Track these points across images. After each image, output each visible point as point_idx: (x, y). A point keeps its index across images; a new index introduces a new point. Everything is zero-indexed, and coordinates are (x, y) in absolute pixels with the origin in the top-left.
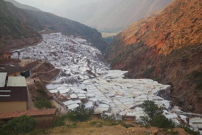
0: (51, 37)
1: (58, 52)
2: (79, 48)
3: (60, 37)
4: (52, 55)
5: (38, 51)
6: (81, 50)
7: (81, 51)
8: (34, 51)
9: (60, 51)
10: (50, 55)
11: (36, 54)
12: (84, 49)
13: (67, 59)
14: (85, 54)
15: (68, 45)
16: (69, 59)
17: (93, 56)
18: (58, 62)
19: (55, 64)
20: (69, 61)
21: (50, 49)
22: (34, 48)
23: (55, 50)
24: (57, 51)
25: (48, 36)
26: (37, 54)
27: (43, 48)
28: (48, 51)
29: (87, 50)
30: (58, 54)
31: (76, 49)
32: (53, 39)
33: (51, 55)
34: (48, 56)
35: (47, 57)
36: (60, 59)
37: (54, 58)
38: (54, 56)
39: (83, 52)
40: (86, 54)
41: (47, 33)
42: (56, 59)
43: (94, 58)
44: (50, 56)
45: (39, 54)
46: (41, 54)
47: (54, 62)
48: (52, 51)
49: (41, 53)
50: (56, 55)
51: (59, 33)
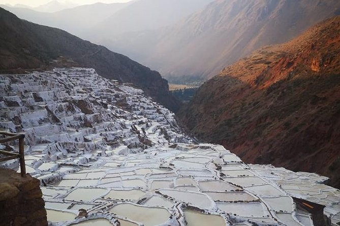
0: (73, 74)
1: (93, 102)
2: (136, 102)
3: (93, 77)
4: (77, 110)
5: (26, 92)
6: (141, 107)
7: (142, 109)
8: (10, 89)
9: (99, 101)
10: (70, 109)
11: (17, 99)
12: (148, 104)
13: (118, 125)
14: (151, 116)
15: (112, 92)
16: (123, 126)
17: (168, 123)
18: (94, 132)
19: (86, 140)
20: (125, 131)
21: (67, 92)
22: (14, 81)
23: (85, 96)
24: (91, 99)
25: (66, 72)
26: (19, 101)
27: (45, 83)
28: (63, 95)
29: (155, 107)
30: (95, 108)
31: (130, 103)
32: (78, 79)
33: (73, 111)
34: (61, 110)
35: (58, 115)
36: (101, 125)
37: (80, 119)
38: (82, 114)
39: (146, 111)
40: (154, 116)
41: (65, 66)
42: (87, 124)
43: (171, 127)
44: (69, 113)
45: (31, 100)
46: (36, 104)
47: (82, 131)
48: (77, 97)
49: (38, 99)
50: (87, 112)
51: (91, 69)
